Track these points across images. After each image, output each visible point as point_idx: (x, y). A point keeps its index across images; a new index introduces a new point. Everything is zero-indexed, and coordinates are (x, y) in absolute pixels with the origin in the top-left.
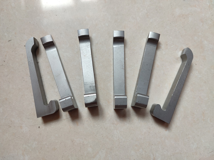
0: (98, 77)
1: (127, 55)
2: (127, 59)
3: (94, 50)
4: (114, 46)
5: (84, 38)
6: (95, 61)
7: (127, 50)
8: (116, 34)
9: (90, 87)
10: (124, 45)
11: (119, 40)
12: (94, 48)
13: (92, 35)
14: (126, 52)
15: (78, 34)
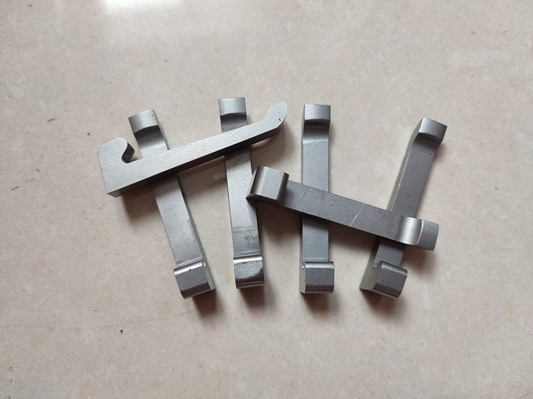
1: (334, 162)
2: (333, 172)
4: (304, 142)
7: (334, 150)
9: (247, 238)
10: (327, 140)
11: (316, 127)
13: (252, 113)
14: (333, 156)
15: (221, 110)
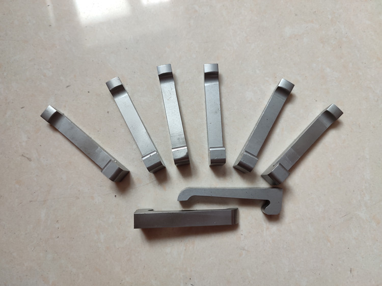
0: (187, 126)
1: (223, 95)
2: (223, 100)
3: (179, 91)
4: (206, 85)
5: (166, 77)
6: (182, 105)
7: (223, 88)
8: (208, 69)
9: (179, 139)
10: (218, 83)
11: (212, 76)
12: (179, 88)
13: (176, 72)
14: (222, 91)
15: (158, 72)
